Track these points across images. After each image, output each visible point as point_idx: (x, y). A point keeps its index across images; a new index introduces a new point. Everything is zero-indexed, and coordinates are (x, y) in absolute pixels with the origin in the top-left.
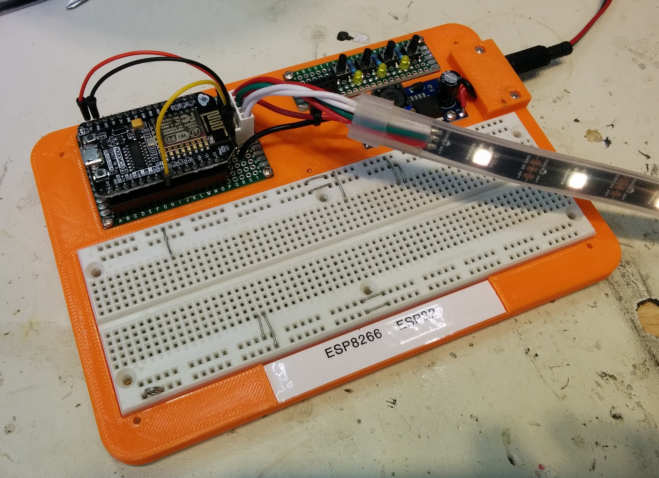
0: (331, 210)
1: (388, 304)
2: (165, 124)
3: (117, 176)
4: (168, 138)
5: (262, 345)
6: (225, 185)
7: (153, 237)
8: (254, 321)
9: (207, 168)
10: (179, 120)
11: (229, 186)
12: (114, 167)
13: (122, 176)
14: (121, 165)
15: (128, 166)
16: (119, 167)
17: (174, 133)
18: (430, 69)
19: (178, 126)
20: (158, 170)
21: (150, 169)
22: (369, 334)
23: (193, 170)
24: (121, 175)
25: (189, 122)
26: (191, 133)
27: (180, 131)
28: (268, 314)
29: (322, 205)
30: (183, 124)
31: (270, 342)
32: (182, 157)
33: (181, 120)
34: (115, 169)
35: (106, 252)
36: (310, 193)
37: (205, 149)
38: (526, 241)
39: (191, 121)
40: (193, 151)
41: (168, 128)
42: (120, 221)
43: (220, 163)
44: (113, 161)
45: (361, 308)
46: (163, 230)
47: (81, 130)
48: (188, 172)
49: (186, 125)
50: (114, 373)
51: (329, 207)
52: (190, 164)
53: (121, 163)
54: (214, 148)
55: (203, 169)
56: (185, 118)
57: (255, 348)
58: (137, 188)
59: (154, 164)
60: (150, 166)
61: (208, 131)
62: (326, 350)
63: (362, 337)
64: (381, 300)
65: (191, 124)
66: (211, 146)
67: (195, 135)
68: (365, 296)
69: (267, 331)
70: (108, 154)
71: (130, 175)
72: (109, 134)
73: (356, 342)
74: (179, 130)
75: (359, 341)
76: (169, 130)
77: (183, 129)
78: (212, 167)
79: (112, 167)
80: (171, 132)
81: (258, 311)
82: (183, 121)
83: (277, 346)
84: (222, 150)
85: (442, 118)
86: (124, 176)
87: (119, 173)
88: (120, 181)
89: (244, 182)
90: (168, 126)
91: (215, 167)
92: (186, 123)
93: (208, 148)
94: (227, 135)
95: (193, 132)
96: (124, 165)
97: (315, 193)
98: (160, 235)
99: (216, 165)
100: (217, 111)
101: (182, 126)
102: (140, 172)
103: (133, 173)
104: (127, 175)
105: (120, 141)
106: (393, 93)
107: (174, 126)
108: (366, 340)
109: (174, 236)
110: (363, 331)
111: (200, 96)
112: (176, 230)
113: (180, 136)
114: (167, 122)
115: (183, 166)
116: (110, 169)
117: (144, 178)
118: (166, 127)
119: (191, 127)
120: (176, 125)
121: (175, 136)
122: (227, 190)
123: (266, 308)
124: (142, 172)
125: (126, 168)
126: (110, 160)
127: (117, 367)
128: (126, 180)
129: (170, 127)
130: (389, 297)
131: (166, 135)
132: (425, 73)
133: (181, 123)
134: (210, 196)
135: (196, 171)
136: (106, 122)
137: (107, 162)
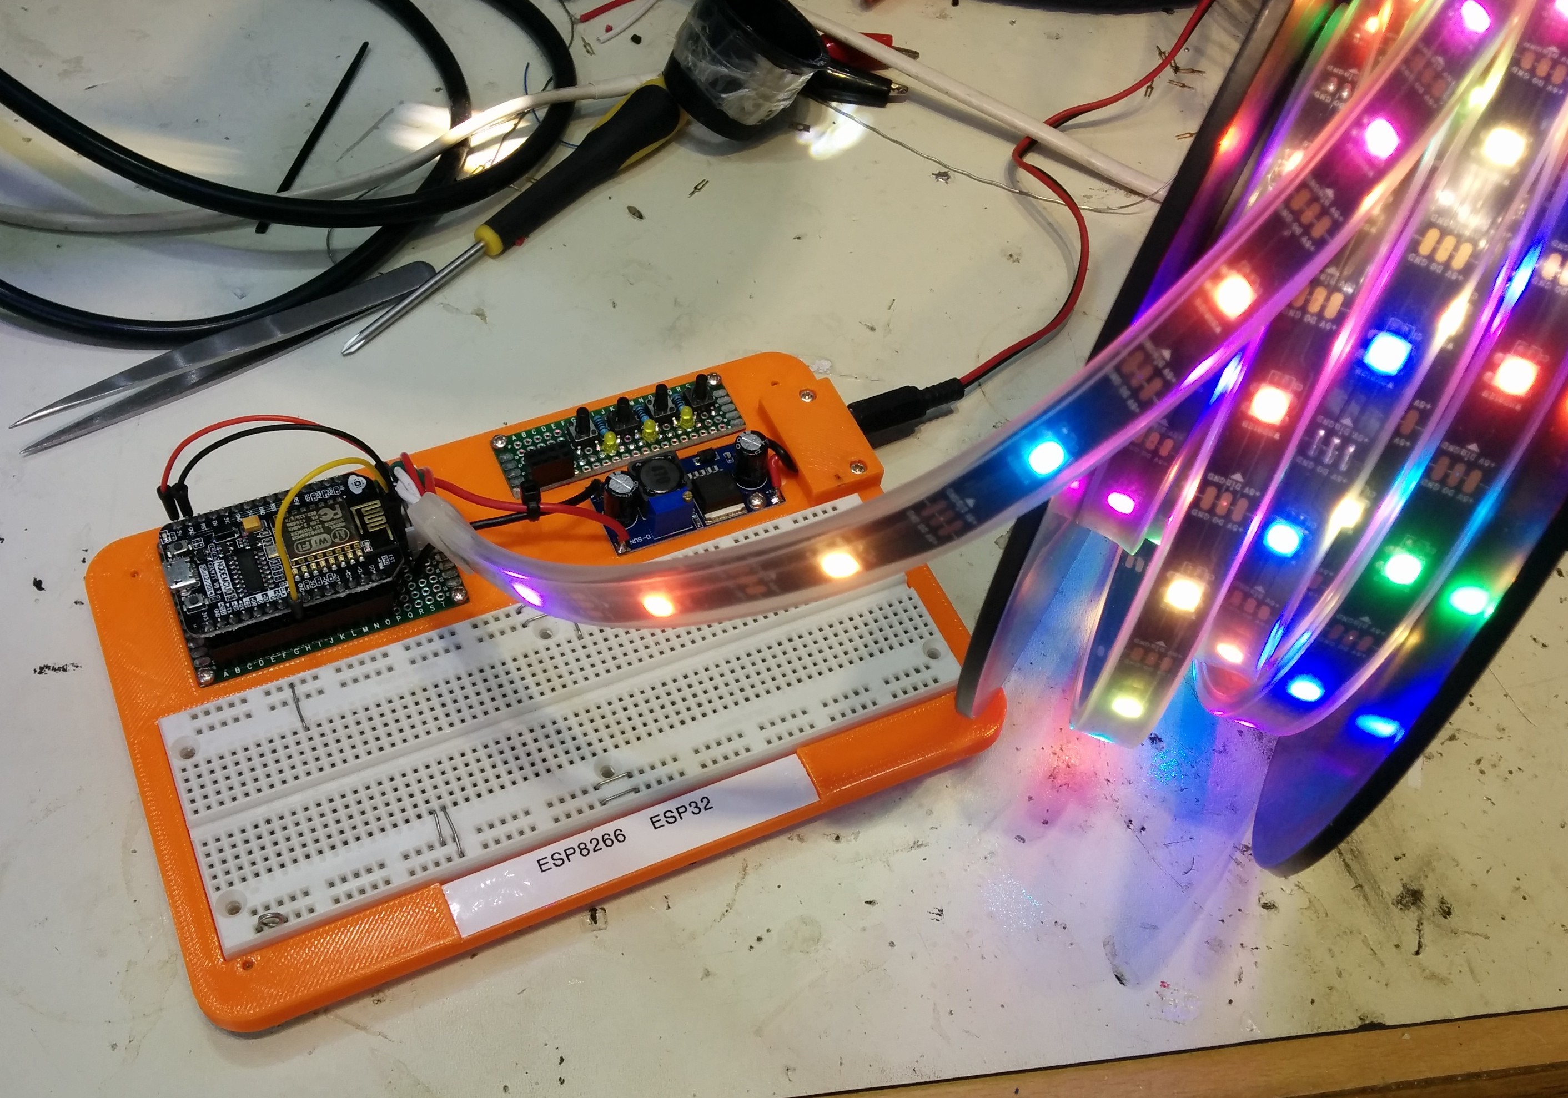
0: (555, 651)
1: (636, 790)
2: (295, 523)
3: (219, 604)
4: (300, 546)
5: (440, 853)
6: (392, 616)
7: (276, 698)
8: (428, 819)
9: (359, 589)
10: (317, 518)
11: (398, 618)
12: (215, 590)
13: (228, 605)
14: (226, 587)
15: (236, 589)
16: (224, 590)
17: (309, 537)
18: (729, 427)
19: (314, 525)
20: (283, 593)
21: (271, 593)
22: (606, 837)
23: (337, 592)
24: (225, 603)
25: (333, 519)
26: (335, 537)
27: (318, 534)
28: (451, 810)
29: (542, 643)
30: (322, 522)
31: (451, 848)
32: (322, 574)
33: (320, 516)
34: (216, 594)
35: (203, 722)
36: (524, 626)
37: (357, 559)
38: (856, 693)
39: (335, 517)
40: (339, 565)
41: (299, 530)
42: (226, 674)
43: (380, 582)
44: (214, 581)
45: (594, 797)
46: (292, 686)
47: (164, 536)
48: (329, 596)
49: (326, 525)
50: (214, 897)
51: (553, 647)
52: (333, 585)
53: (227, 584)
54: (371, 559)
55: (353, 591)
56: (326, 514)
57: (428, 857)
58: (250, 622)
59: (277, 585)
60: (271, 589)
61: (362, 533)
62: (538, 861)
63: (595, 842)
64: (626, 784)
65: (335, 522)
66: (366, 556)
67: (341, 539)
68: (600, 780)
69: (447, 832)
70: (206, 572)
71: (240, 602)
72: (208, 540)
73: (585, 848)
74: (316, 533)
75: (591, 847)
76: (300, 532)
77: (322, 531)
78: (367, 587)
79: (213, 591)
80: (303, 536)
81: (435, 804)
82: (323, 518)
83: (462, 854)
84: (383, 562)
85: (743, 505)
86: (231, 605)
87: (223, 600)
88: (224, 612)
89: (421, 611)
90: (299, 527)
91: (372, 588)
92: (327, 522)
93: (362, 559)
94: (392, 539)
95: (338, 535)
96: (231, 587)
97: (531, 625)
98: (287, 694)
99: (374, 584)
100: (378, 502)
101: (321, 526)
102: (255, 598)
103: (244, 600)
104: (236, 603)
105: (225, 551)
106: (661, 468)
107: (309, 526)
108: (601, 844)
109: (309, 696)
110: (598, 832)
111: (352, 479)
112: (311, 686)
113: (318, 541)
114: (297, 520)
115: (322, 589)
116: (208, 593)
117: (262, 607)
118: (295, 528)
119: (334, 527)
120: (312, 524)
121: (310, 541)
122: (395, 623)
123: (447, 800)
124: (259, 597)
125: (233, 592)
126: (209, 581)
127: (218, 889)
128: (233, 610)
129: (303, 528)
130: (638, 780)
131: (296, 540)
132: (720, 434)
133: (321, 521)
134: (367, 633)
135: (342, 595)
136: (204, 522)
137: (205, 583)
